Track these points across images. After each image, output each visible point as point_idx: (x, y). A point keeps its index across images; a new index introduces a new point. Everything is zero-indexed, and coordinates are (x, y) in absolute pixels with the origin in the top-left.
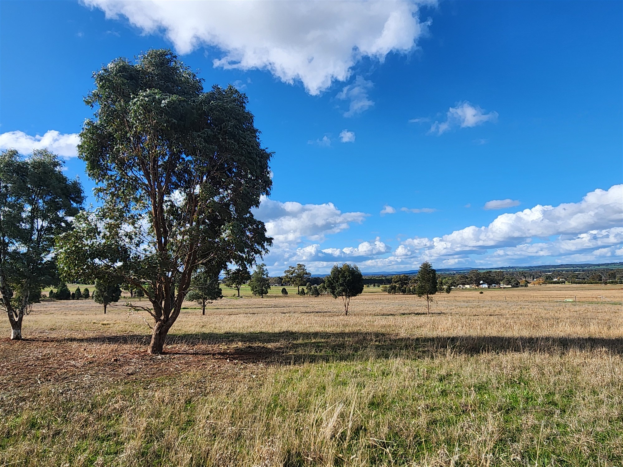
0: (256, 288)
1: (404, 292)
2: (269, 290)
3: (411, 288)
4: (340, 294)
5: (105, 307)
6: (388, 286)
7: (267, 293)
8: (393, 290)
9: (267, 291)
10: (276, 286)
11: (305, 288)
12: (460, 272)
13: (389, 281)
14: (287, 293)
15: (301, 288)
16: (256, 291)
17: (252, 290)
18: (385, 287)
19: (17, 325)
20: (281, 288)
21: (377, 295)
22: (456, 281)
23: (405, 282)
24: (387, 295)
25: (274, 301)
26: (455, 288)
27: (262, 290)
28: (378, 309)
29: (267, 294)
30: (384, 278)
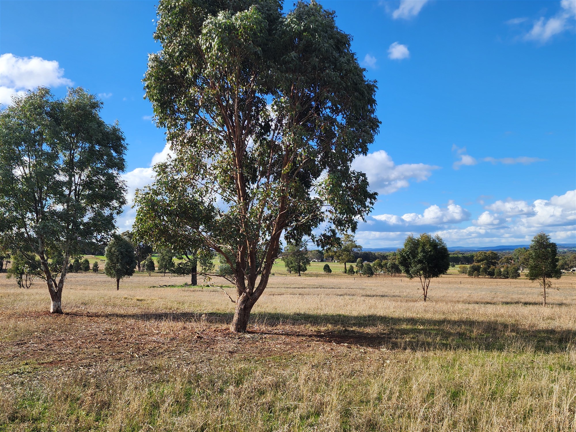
0: (292, 263)
1: (491, 275)
2: (308, 267)
3: (502, 270)
4: (417, 273)
5: (118, 281)
6: (468, 266)
7: (306, 270)
8: (475, 272)
9: (305, 267)
10: (314, 261)
11: (354, 265)
12: (573, 249)
13: (468, 260)
14: (330, 271)
15: (348, 265)
16: (292, 267)
17: (287, 265)
18: (464, 267)
19: (56, 296)
20: (323, 264)
21: (453, 277)
22: (568, 262)
23: (493, 261)
24: (466, 279)
25: (316, 281)
26: (566, 272)
27: (300, 266)
28: (465, 295)
29: (305, 272)
30: (460, 256)
